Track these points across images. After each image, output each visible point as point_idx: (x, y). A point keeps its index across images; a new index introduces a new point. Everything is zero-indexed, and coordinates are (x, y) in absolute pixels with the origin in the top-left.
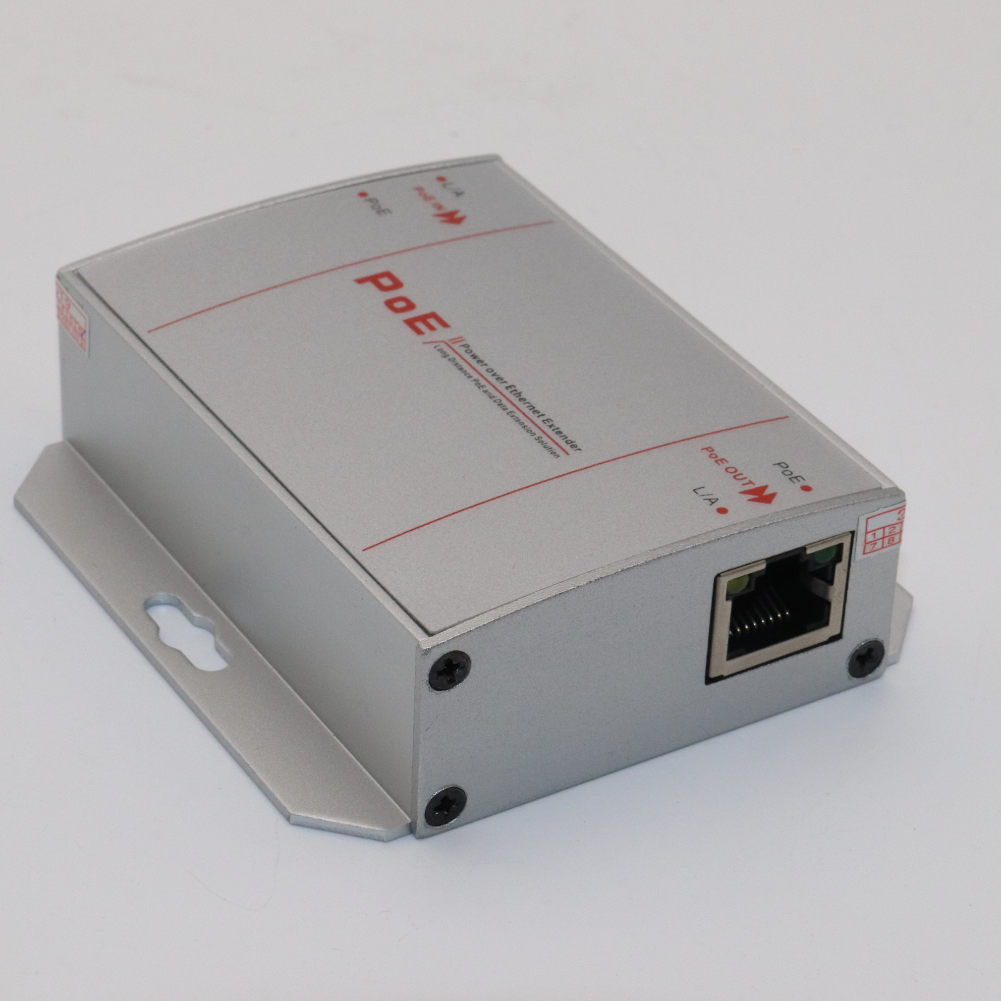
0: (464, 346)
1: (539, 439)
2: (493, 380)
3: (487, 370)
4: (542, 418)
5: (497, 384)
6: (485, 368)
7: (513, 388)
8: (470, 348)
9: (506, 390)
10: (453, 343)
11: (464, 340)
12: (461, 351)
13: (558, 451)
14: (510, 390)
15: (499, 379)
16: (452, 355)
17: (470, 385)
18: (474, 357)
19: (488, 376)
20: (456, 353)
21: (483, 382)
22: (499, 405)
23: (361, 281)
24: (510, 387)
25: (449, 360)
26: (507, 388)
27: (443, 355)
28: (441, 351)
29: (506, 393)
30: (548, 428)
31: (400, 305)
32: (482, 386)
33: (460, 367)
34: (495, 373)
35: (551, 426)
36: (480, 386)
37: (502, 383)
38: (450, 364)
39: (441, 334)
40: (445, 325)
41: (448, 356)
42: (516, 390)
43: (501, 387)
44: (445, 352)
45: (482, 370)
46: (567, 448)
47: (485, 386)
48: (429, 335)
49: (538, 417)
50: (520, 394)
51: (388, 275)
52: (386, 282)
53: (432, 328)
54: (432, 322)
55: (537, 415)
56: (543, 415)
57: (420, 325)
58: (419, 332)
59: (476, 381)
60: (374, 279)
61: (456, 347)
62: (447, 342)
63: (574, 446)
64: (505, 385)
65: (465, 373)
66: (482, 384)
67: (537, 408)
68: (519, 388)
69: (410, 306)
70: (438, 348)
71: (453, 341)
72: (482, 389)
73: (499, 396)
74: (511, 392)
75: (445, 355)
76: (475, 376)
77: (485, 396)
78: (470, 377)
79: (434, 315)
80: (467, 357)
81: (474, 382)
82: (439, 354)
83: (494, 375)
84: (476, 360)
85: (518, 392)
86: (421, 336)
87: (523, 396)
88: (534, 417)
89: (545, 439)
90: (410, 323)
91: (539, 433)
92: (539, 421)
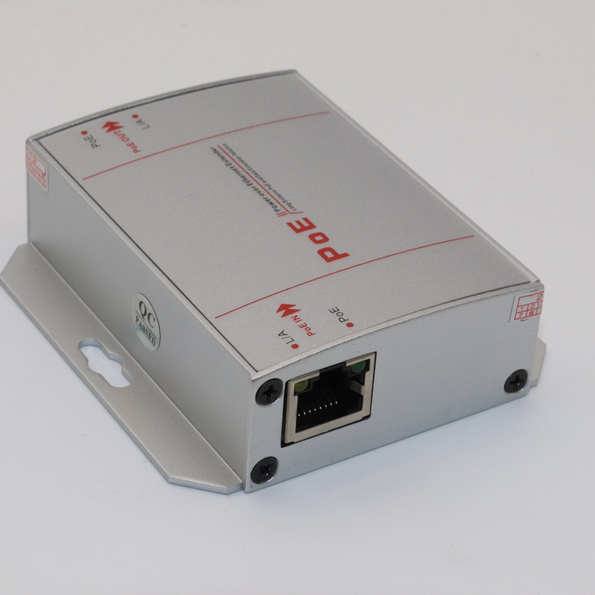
0: (278, 211)
1: (234, 154)
2: (260, 189)
3: (264, 195)
4: (232, 166)
5: (258, 186)
6: (265, 197)
7: (248, 184)
8: (274, 209)
9: (253, 183)
10: (285, 212)
11: (277, 214)
12: (279, 207)
13: (223, 147)
14: (250, 183)
15: (256, 190)
16: (285, 205)
17: (274, 187)
18: (271, 203)
19: (263, 192)
20: (283, 207)
21: (267, 188)
22: (257, 174)
23: (345, 255)
24: (250, 185)
25: (287, 201)
26: (252, 184)
27: (290, 204)
28: (292, 208)
29: (252, 181)
30: (228, 160)
31: (319, 238)
32: (266, 185)
33: (280, 197)
34: (258, 193)
35: (227, 161)
36: (268, 185)
37: (255, 187)
38: (286, 199)
39: (292, 219)
40: (290, 224)
41: (287, 204)
42: (247, 182)
43: (255, 184)
44: (289, 206)
45: (267, 195)
46: (218, 149)
47: (265, 185)
48: (300, 218)
49: (234, 167)
50: (244, 180)
51: (328, 260)
52: (329, 254)
53: (298, 222)
54: (298, 227)
55: (235, 168)
56: (231, 168)
57: (306, 224)
58: (306, 220)
59: (270, 189)
60: (337, 256)
61: (283, 210)
62: (288, 213)
63: (215, 151)
64: (253, 186)
65: (277, 193)
66: (267, 186)
67: (234, 172)
68: (244, 184)
69: (312, 237)
70: (294, 209)
71: (285, 213)
72: (267, 183)
73: (257, 179)
74: (249, 181)
75: (289, 205)
76: (271, 192)
77: (265, 179)
78: (274, 191)
79: (297, 231)
80: (276, 203)
81: (271, 187)
82: (293, 205)
83: (260, 192)
84: (270, 201)
85: (245, 182)
86: (304, 217)
87: (242, 179)
88: (237, 167)
89: (230, 154)
90: (312, 226)
91: (234, 157)
92: (234, 164)
